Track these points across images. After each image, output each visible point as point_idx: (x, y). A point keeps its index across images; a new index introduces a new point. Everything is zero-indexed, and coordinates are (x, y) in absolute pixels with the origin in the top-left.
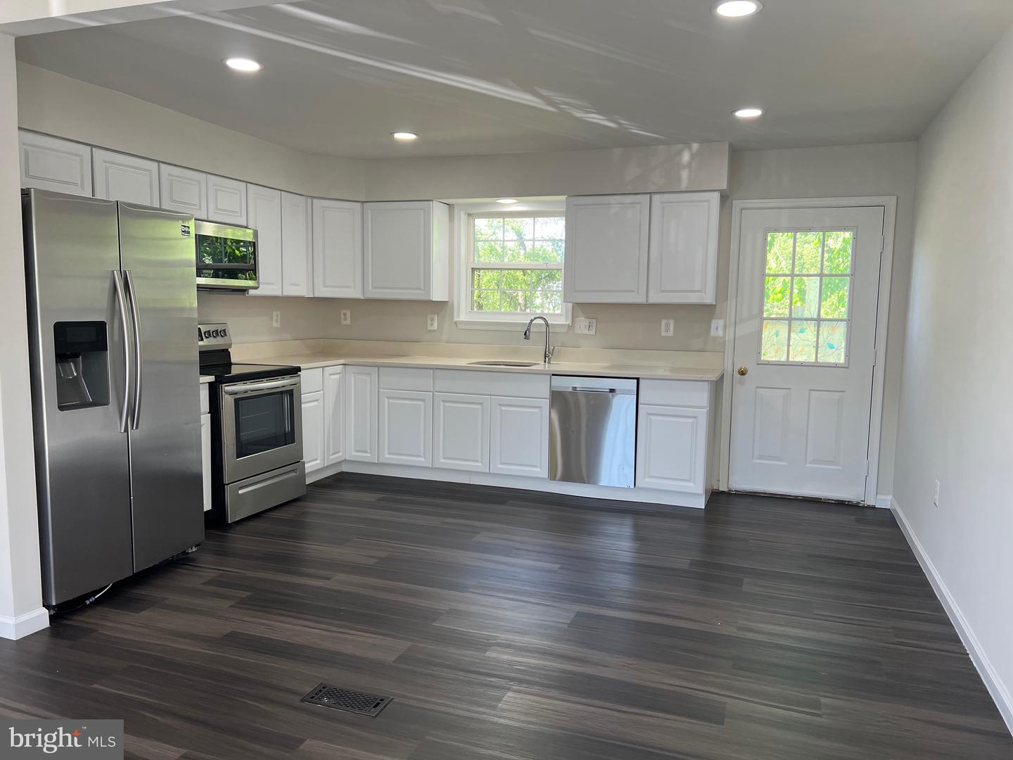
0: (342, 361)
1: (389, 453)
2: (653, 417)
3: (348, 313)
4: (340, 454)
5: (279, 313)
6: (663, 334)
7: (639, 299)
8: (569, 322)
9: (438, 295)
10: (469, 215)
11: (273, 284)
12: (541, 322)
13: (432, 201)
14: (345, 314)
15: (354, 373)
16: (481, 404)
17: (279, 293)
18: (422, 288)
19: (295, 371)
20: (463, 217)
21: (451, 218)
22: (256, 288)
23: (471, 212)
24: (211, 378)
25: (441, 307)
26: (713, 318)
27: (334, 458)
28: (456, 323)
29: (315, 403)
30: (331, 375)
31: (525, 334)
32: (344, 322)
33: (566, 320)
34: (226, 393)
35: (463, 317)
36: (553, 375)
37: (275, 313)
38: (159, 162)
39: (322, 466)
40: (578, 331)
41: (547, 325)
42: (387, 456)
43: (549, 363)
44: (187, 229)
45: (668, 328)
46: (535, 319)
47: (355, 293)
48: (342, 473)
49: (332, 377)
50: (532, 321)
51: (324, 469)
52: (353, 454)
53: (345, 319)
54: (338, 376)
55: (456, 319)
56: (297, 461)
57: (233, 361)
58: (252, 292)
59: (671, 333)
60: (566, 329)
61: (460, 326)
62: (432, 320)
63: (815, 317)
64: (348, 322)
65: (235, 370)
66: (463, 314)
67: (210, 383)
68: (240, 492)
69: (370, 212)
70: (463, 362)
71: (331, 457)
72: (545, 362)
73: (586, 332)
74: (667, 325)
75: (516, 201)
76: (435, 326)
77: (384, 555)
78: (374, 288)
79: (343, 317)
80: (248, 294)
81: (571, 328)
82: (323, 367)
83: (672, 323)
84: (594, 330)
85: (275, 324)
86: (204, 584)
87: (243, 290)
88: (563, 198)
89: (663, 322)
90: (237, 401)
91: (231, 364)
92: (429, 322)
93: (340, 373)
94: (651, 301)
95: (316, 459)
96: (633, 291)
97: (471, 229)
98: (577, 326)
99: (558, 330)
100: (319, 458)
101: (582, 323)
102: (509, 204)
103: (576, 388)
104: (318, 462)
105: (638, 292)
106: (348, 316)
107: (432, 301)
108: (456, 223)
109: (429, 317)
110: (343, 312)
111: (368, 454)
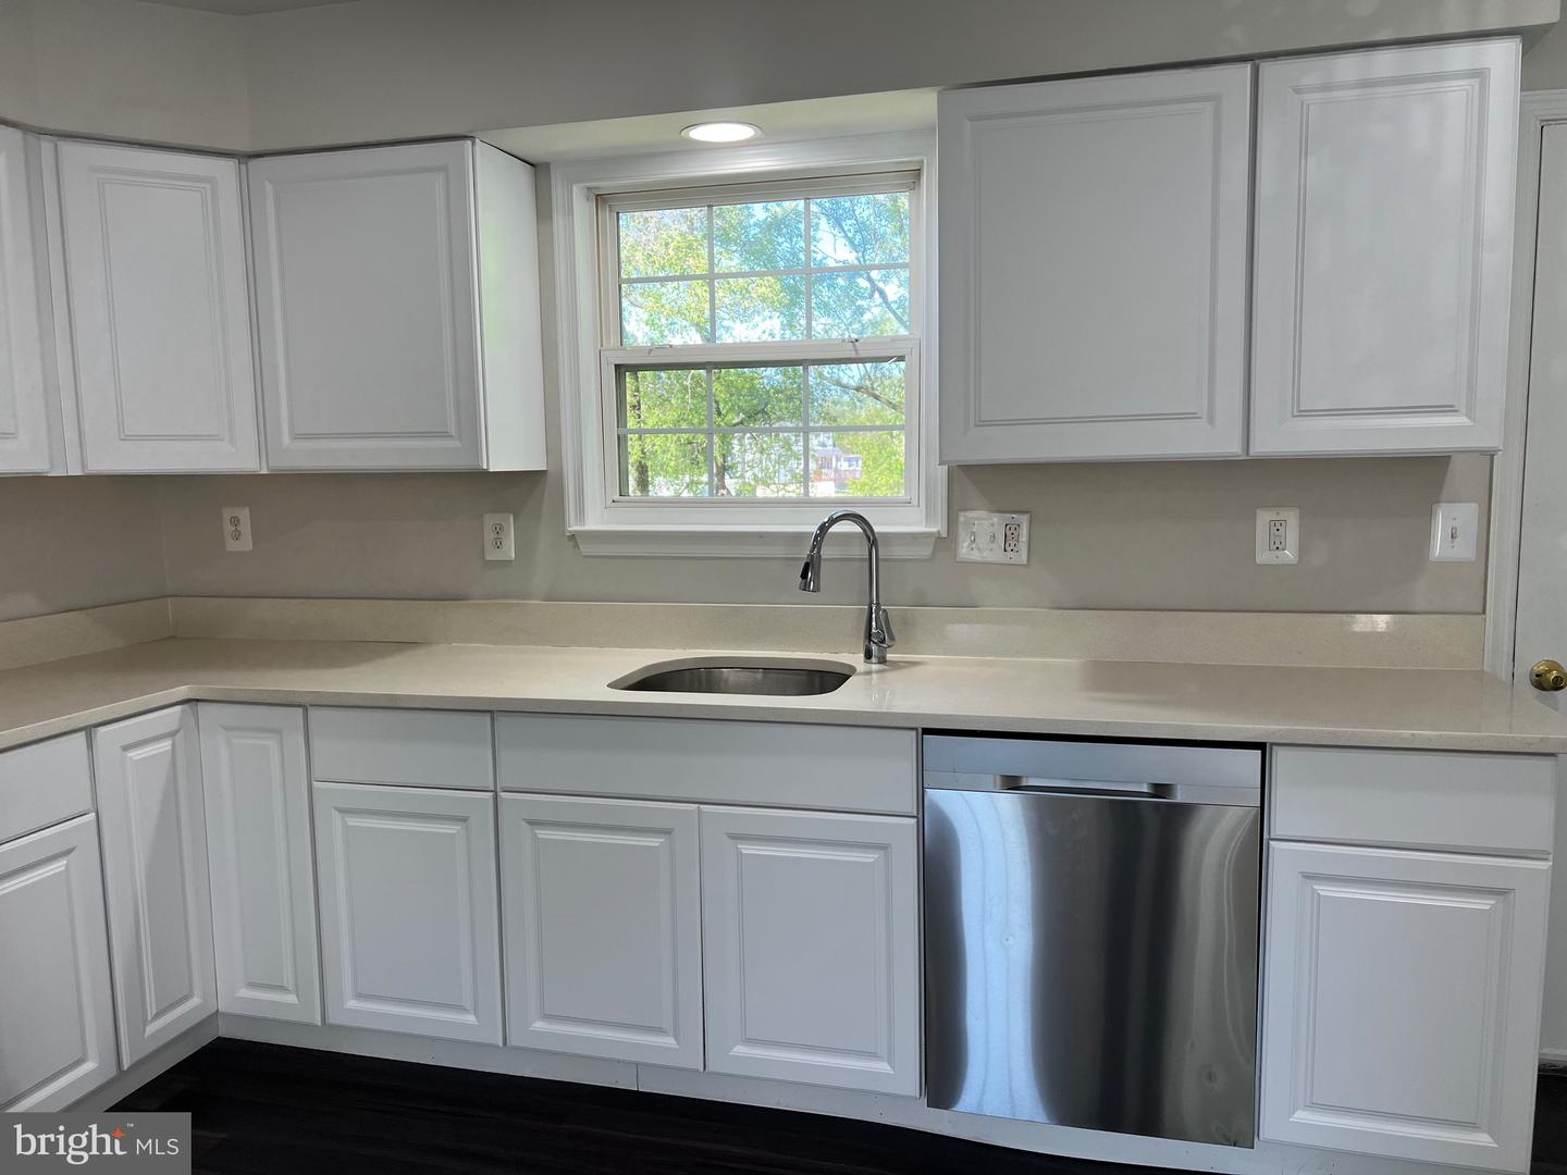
1: (359, 996)
2: (1325, 890)
3: (244, 514)
4: (195, 1001)
6: (1264, 556)
8: (938, 527)
9: (505, 452)
10: (601, 199)
12: (855, 528)
13: (472, 138)
14: (235, 521)
15: (227, 728)
16: (666, 832)
18: (452, 430)
20: (582, 209)
21: (543, 210)
23: (606, 185)
25: (520, 491)
26: (1438, 501)
27: (161, 1029)
28: (573, 537)
29: (58, 866)
30: (126, 748)
31: (804, 576)
32: (232, 546)
33: (928, 519)
35: (594, 523)
36: (927, 731)
39: (114, 1073)
40: (965, 551)
41: (872, 539)
42: (352, 1004)
43: (881, 661)
45: (1280, 537)
46: (833, 521)
47: (236, 456)
49: (135, 754)
50: (824, 528)
51: (120, 1079)
53: (237, 536)
54: (166, 745)
55: (574, 528)
59: (1289, 555)
60: (928, 549)
61: (588, 547)
62: (498, 530)
64: (246, 544)
66: (595, 514)
69: (269, 188)
71: (151, 1029)
73: (1000, 556)
74: (1278, 526)
75: (749, 133)
76: (510, 551)
78: (296, 437)
79: (229, 528)
81: (944, 543)
82: (90, 730)
83: (1292, 518)
84: (1022, 546)
89: (1264, 518)
92: (489, 537)
93: (172, 734)
95: (77, 1065)
96: (1193, 416)
97: (607, 245)
98: (964, 537)
99: (899, 552)
100: (90, 1054)
101: (980, 528)
102: (730, 141)
104: (89, 1066)
105: (1211, 421)
106: (246, 527)
107: (486, 474)
108: (558, 221)
109: (490, 520)
110: (227, 513)
111: (291, 1000)
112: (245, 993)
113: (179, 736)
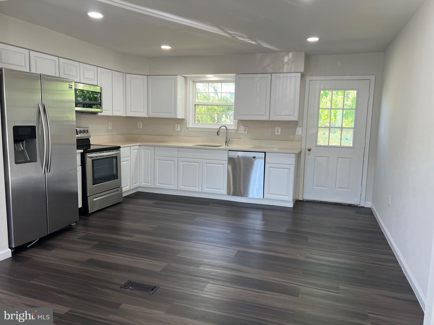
0: (139, 144)
1: (159, 184)
2: (271, 169)
3: (141, 123)
4: (138, 184)
5: (111, 123)
6: (276, 133)
7: (266, 118)
8: (236, 128)
9: (179, 117)
10: (194, 82)
11: (109, 110)
12: (224, 128)
13: (178, 75)
14: (140, 124)
15: (143, 149)
16: (198, 163)
17: (111, 114)
18: (173, 113)
19: (118, 148)
20: (191, 83)
21: (186, 83)
22: (101, 112)
23: (194, 80)
24: (82, 151)
25: (181, 121)
26: (297, 127)
27: (135, 186)
28: (188, 128)
29: (127, 162)
30: (133, 150)
31: (217, 133)
32: (139, 127)
33: (235, 127)
34: (88, 157)
35: (190, 126)
36: (229, 150)
37: (109, 123)
38: (59, 57)
39: (130, 189)
40: (240, 132)
41: (227, 129)
42: (158, 185)
43: (228, 145)
44: (71, 86)
45: (278, 131)
46: (222, 126)
47: (145, 115)
48: (138, 192)
49: (134, 151)
50: (220, 127)
52: (143, 184)
53: (140, 126)
54: (137, 150)
55: (188, 126)
56: (119, 187)
57: (91, 143)
58: (99, 114)
59: (279, 133)
60: (235, 131)
61: (190, 130)
62: (177, 126)
63: (340, 126)
64: (141, 127)
65: (92, 148)
66: (191, 124)
67: (81, 153)
68: (94, 200)
69: (151, 80)
70: (191, 145)
71: (134, 185)
72: (226, 145)
73: (244, 133)
74: (278, 130)
75: (214, 76)
76: (179, 130)
77: (156, 226)
78: (152, 112)
79: (139, 125)
80: (98, 114)
81: (237, 130)
82: (130, 147)
83: (280, 129)
84: (247, 131)
85: (110, 128)
86: (78, 239)
87: (95, 113)
88: (234, 75)
89: (276, 128)
90: (93, 161)
91: (90, 145)
92: (176, 127)
93: (137, 149)
94: (272, 119)
95: (127, 186)
96: (263, 115)
97: (194, 88)
98: (239, 129)
99: (232, 132)
100: (128, 185)
101: (242, 129)
102: (211, 77)
103: (239, 156)
104: (128, 187)
105: (265, 116)
106: (141, 125)
107: (177, 118)
108: (188, 85)
109: (176, 125)
110: (139, 123)
111: (150, 184)
112: (143, 183)
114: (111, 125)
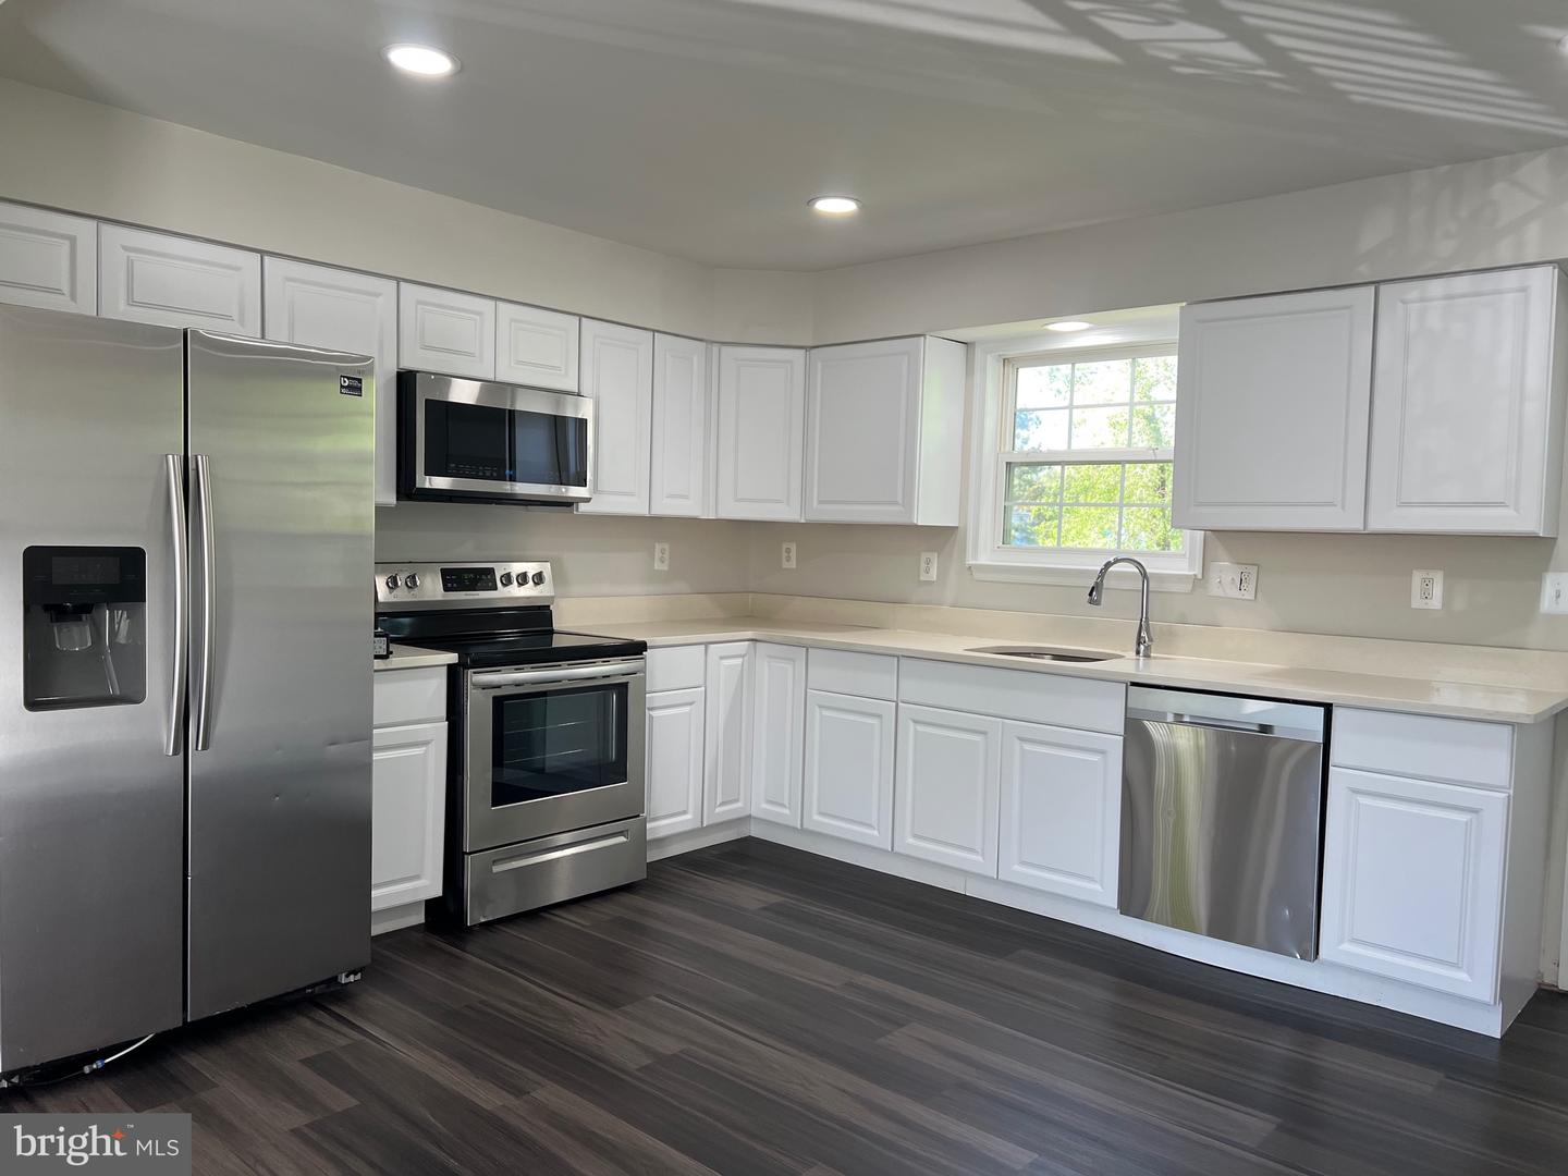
0: (750, 634)
1: (821, 814)
2: (1363, 800)
3: (794, 548)
4: (740, 804)
5: (667, 546)
6: (1417, 603)
7: (1353, 523)
8: (1197, 571)
9: (928, 514)
10: (1006, 361)
11: (632, 494)
12: (1133, 569)
13: (924, 335)
14: (788, 551)
15: (770, 657)
16: (984, 733)
17: (644, 511)
18: (900, 500)
19: (636, 649)
20: (992, 367)
21: (969, 370)
22: (587, 500)
23: (1010, 353)
24: (452, 658)
25: (941, 537)
27: (723, 812)
28: (971, 568)
29: (687, 709)
30: (722, 658)
31: (1091, 594)
32: (785, 565)
33: (1191, 566)
34: (476, 686)
35: (983, 560)
36: (1134, 684)
37: (658, 547)
39: (699, 825)
40: (1215, 590)
41: (1144, 575)
42: (816, 817)
43: (1147, 656)
44: (356, 383)
45: (1430, 592)
46: (1117, 561)
47: (788, 512)
48: (750, 839)
49: (726, 662)
50: (1108, 565)
51: (701, 831)
52: (760, 807)
53: (789, 559)
54: (737, 661)
55: (970, 561)
56: (633, 813)
57: (556, 626)
58: (583, 507)
59: (1436, 603)
60: (1190, 587)
61: (977, 575)
62: (928, 562)
64: (793, 564)
66: (984, 552)
67: (451, 667)
68: (496, 869)
69: (819, 365)
70: (956, 646)
71: (717, 810)
72: (1138, 653)
73: (1236, 593)
74: (1427, 583)
75: (1085, 326)
76: (934, 575)
78: (820, 502)
79: (785, 554)
80: (577, 510)
81: (1200, 582)
82: (707, 644)
83: (1438, 579)
84: (1252, 587)
85: (658, 566)
86: (307, 1062)
87: (568, 504)
89: (1417, 578)
90: (498, 702)
91: (552, 632)
92: (922, 566)
93: (741, 656)
94: (1376, 525)
95: (685, 812)
96: (1331, 504)
97: (1009, 388)
98: (1214, 579)
99: (1175, 588)
100: (691, 809)
101: (1225, 575)
102: (1074, 331)
103: (1182, 715)
104: (688, 817)
105: (1343, 508)
106: (793, 554)
107: (917, 526)
108: (977, 377)
109: (924, 556)
110: (785, 546)
111: (787, 811)
112: (764, 806)
113: (746, 658)
114: (667, 556)
